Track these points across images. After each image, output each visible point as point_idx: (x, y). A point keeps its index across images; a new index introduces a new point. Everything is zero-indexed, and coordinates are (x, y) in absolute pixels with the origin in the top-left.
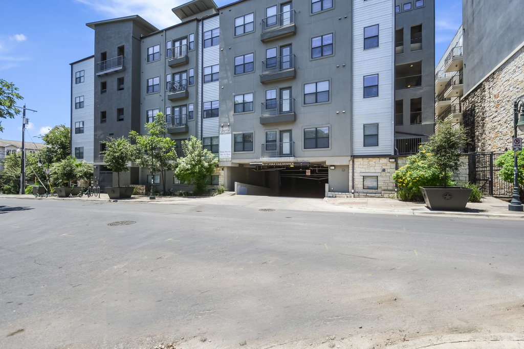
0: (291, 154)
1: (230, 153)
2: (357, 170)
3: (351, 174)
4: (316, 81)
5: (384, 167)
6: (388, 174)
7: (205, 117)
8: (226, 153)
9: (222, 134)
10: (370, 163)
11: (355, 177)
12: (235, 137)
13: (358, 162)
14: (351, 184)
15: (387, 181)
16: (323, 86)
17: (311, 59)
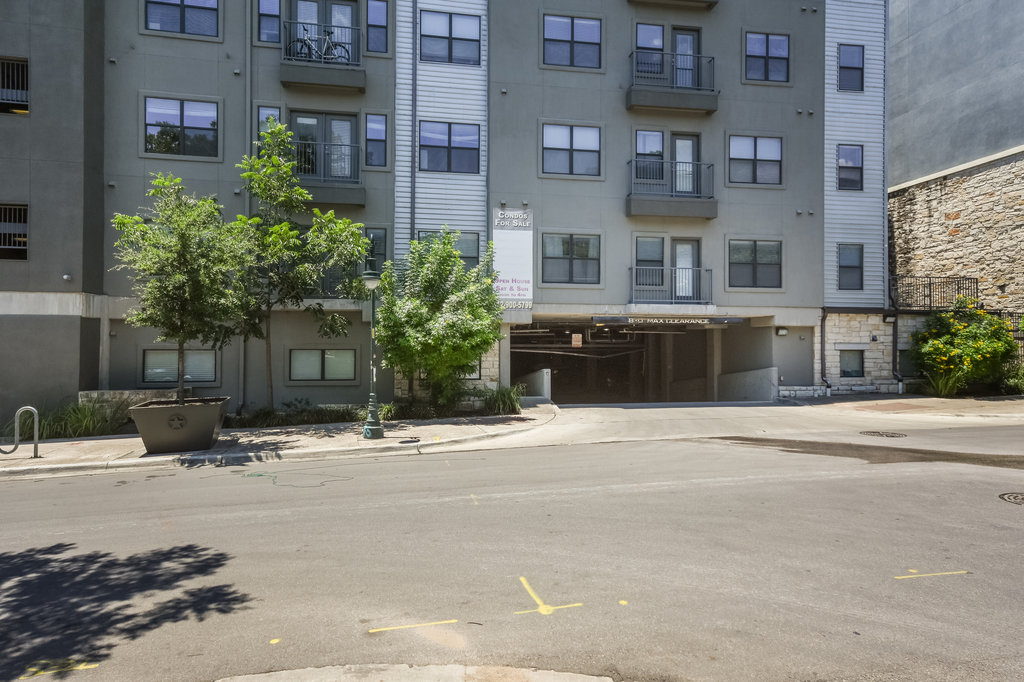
0: (697, 297)
1: (530, 286)
2: (830, 337)
3: (817, 347)
4: (756, 134)
5: (875, 333)
6: (881, 347)
7: (425, 165)
8: (515, 285)
9: (503, 228)
10: (852, 323)
11: (826, 353)
12: (541, 241)
13: (833, 320)
14: (817, 366)
15: (878, 361)
16: (769, 150)
17: (744, 81)
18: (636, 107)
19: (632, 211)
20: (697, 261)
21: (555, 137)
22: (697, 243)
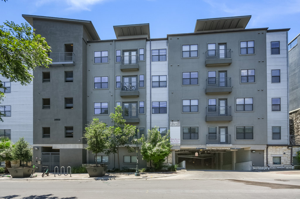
1: (180, 140)
2: (269, 153)
3: (265, 156)
4: (244, 97)
5: (285, 152)
6: (287, 156)
7: (153, 112)
8: (176, 140)
9: (172, 126)
10: (277, 149)
11: (268, 157)
12: (182, 129)
13: (270, 148)
14: (265, 161)
15: (286, 160)
16: (249, 101)
17: (240, 83)
18: (208, 93)
19: (207, 120)
20: (227, 133)
21: (186, 103)
22: (226, 128)
